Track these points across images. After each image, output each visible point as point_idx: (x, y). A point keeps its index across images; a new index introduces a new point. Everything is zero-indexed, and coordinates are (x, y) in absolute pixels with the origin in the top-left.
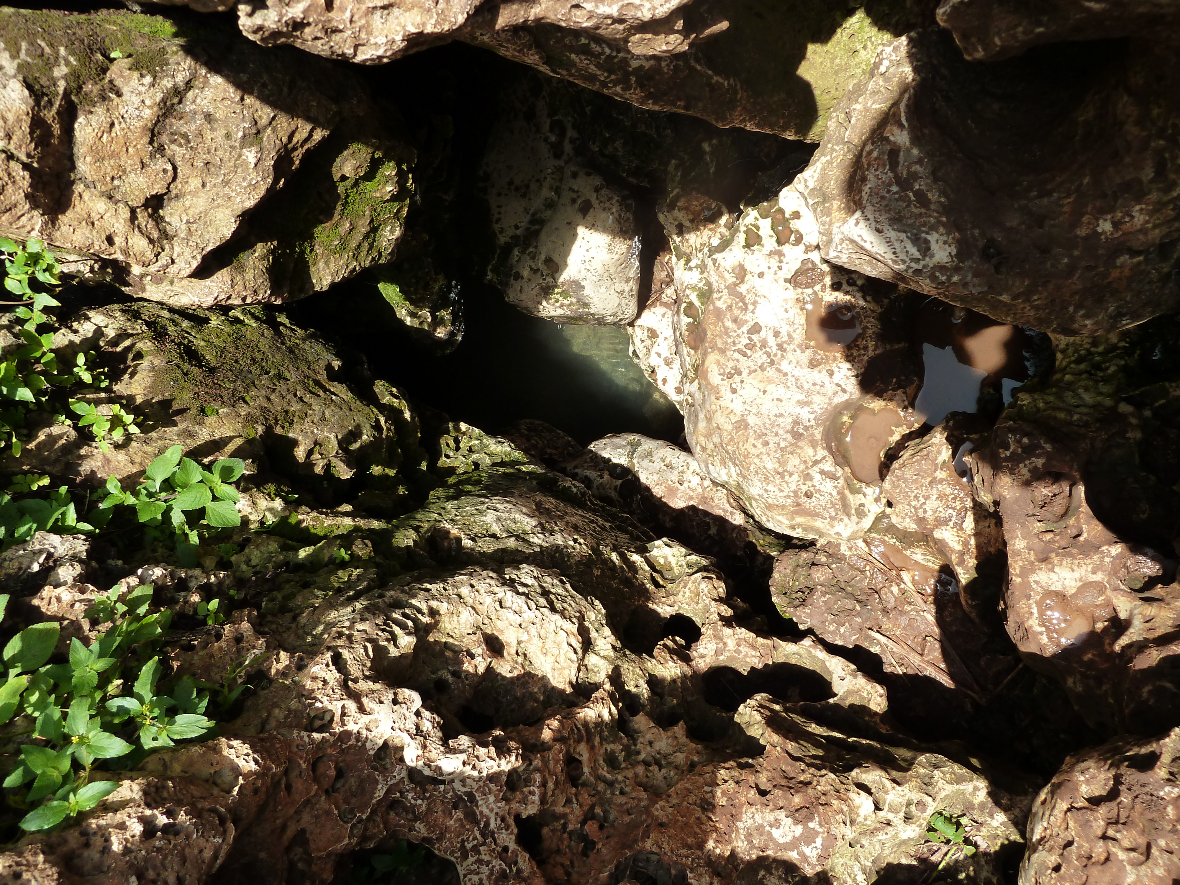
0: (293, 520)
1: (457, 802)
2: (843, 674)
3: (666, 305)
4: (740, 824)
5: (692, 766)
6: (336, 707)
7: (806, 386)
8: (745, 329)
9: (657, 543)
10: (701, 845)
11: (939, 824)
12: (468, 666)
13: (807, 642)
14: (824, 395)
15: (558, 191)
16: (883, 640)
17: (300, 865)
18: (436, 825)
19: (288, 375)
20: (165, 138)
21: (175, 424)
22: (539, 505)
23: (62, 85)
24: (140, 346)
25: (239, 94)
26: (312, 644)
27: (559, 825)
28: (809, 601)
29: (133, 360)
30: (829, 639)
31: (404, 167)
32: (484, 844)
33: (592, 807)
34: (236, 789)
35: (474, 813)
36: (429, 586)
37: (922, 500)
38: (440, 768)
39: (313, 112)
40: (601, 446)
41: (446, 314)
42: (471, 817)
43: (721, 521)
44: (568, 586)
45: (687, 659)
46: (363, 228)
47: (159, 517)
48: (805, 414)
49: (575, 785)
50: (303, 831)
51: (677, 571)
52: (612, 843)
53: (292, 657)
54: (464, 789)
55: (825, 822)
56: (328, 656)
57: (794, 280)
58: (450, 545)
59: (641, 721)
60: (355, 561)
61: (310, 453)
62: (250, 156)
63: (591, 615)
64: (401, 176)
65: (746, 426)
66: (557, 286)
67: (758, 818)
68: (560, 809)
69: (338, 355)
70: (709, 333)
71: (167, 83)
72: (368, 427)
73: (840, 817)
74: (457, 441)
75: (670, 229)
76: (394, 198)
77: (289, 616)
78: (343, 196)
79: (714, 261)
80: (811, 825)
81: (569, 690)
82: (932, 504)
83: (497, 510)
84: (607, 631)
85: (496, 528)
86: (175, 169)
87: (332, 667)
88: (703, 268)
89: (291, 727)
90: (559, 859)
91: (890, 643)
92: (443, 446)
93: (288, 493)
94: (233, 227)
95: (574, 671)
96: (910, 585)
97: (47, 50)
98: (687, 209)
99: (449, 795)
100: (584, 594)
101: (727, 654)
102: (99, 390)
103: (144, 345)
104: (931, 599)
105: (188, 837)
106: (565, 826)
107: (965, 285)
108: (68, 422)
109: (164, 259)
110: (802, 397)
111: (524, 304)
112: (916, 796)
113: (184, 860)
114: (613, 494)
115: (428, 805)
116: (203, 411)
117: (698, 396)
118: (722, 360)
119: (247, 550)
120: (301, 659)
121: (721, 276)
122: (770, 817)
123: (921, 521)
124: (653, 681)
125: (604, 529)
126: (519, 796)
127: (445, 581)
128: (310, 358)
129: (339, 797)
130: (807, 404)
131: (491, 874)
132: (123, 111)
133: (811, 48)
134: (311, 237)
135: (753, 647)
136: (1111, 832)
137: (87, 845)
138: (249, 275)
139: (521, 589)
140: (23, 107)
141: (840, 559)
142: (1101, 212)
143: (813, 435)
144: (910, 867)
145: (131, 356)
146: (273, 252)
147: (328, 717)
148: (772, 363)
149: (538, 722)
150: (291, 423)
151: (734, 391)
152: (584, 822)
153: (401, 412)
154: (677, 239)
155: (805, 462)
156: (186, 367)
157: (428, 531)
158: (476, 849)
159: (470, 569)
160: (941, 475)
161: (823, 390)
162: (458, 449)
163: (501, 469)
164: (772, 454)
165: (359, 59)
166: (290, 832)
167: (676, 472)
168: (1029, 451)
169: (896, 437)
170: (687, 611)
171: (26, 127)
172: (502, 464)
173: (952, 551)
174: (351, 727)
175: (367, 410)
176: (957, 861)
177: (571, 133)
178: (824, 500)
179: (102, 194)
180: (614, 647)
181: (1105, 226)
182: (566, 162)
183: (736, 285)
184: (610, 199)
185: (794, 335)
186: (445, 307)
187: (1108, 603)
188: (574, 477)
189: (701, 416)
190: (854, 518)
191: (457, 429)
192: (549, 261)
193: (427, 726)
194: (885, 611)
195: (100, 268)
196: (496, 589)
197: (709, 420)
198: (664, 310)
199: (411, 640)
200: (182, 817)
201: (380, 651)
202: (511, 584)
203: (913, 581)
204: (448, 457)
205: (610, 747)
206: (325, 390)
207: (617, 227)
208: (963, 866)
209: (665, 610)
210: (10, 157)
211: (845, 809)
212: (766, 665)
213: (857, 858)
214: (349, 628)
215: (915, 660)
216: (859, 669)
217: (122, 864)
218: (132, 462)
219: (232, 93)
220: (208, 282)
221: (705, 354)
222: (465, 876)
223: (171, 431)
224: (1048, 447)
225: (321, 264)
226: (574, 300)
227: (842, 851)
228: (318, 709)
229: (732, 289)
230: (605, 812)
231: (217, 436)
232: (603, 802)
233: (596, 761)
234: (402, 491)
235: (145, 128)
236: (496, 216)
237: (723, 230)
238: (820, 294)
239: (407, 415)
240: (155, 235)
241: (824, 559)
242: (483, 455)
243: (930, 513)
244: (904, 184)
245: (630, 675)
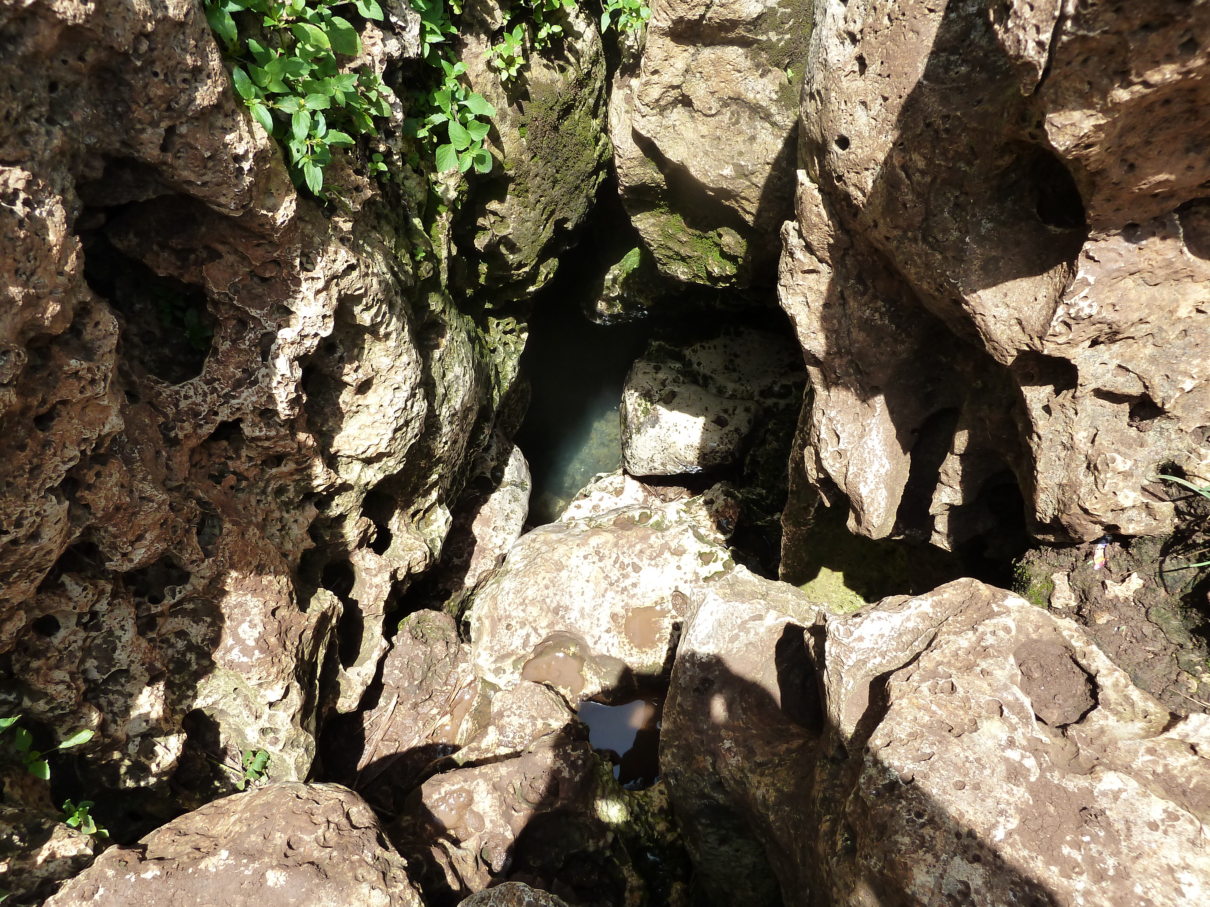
0: (441, 208)
1: (248, 372)
2: (363, 674)
3: (646, 500)
4: (249, 596)
5: (285, 555)
6: (318, 272)
7: (596, 613)
8: (636, 560)
9: (448, 512)
10: (233, 567)
11: (260, 758)
12: (348, 368)
13: (384, 643)
14: (591, 628)
15: (733, 397)
16: (391, 707)
17: (193, 257)
18: (228, 357)
19: (556, 188)
20: (734, 107)
21: (510, 105)
22: (470, 409)
23: (764, 38)
24: (571, 69)
25: (772, 161)
26: (358, 245)
27: (231, 453)
28: (417, 642)
29: (559, 65)
30: (387, 662)
31: (734, 280)
32: (219, 396)
33: (246, 479)
34: (265, 212)
35: (240, 386)
36: (406, 329)
37: (517, 712)
38: (277, 357)
39: (765, 214)
40: (518, 457)
41: (618, 308)
42: (238, 384)
43: (466, 567)
44: (413, 441)
45: (360, 546)
46: (684, 251)
47: (436, 104)
48: (573, 615)
49: (264, 462)
50: (220, 256)
51: (425, 531)
52: (222, 498)
53: (350, 232)
54: (260, 376)
55: (260, 663)
56: (354, 261)
57: (678, 594)
58: (433, 339)
59: (312, 511)
60: (417, 265)
61: (495, 213)
62: (728, 171)
63: (392, 462)
64: (727, 279)
65: (559, 570)
66: (652, 404)
67: (255, 611)
68: (244, 453)
69: (576, 226)
70: (629, 533)
71: (773, 109)
72: (520, 259)
73: (264, 674)
74: (511, 331)
75: (709, 494)
76: (709, 274)
77: (375, 223)
78: (707, 235)
79: (686, 530)
80: (257, 652)
81: (332, 450)
82: (515, 721)
83: (464, 375)
84: (380, 476)
85: (450, 376)
86: (713, 116)
87: (345, 265)
88: (680, 522)
89: (302, 241)
90: (205, 456)
91: (389, 713)
92: (506, 320)
93: (461, 200)
94: (674, 159)
95: (348, 453)
96: (440, 723)
97: (787, 26)
98: (726, 505)
99: (253, 365)
100: (408, 455)
101: (367, 578)
102: (533, 41)
103: (571, 73)
104: (430, 742)
105: (236, 186)
106: (231, 458)
107: (685, 672)
108: (505, 23)
109: (645, 110)
110: (587, 611)
111: (633, 376)
112: (282, 736)
113: (218, 185)
114: (478, 471)
115: (245, 350)
116: (523, 126)
117: (577, 531)
118: (609, 545)
119: (415, 175)
120: (349, 240)
121: (675, 537)
122: (257, 620)
123: (500, 714)
124: (342, 518)
125: (454, 466)
126: (257, 419)
127: (411, 342)
128: (572, 204)
129: (248, 282)
130: (582, 615)
131: (196, 405)
132: (750, 78)
133: (840, 574)
134: (672, 212)
135: (376, 599)
136: (332, 826)
137: (226, 116)
138: (639, 171)
139: (409, 403)
140: (744, 15)
141: (454, 663)
142: (736, 741)
143: (558, 623)
144: (218, 742)
145: (561, 63)
146: (658, 186)
147: (309, 267)
148: (611, 584)
149: (310, 428)
150: (518, 196)
151: (585, 557)
152: (234, 473)
153: (533, 283)
154: (701, 501)
155: (535, 621)
156: (557, 108)
157: (443, 320)
158: (214, 390)
159: (421, 361)
160: (540, 723)
161: (594, 626)
162: (505, 333)
163: (493, 373)
164: (539, 593)
165: (779, 287)
166: (221, 248)
167: (503, 523)
168: (573, 765)
169: (562, 691)
170: (395, 543)
171: (730, 16)
172: (497, 373)
173: (480, 742)
174: (304, 286)
175: (533, 255)
176: (228, 778)
177: (782, 403)
178: (506, 640)
179: (689, 66)
180: (368, 484)
181: (727, 744)
182: (757, 402)
183: (669, 549)
184: (731, 443)
185: (635, 599)
186: (624, 308)
187: (470, 835)
188: (491, 437)
189: (561, 535)
190: (493, 666)
191: (522, 331)
192: (673, 394)
193: (308, 343)
194: (415, 706)
195: (633, 53)
196: (408, 383)
197: (560, 541)
198: (641, 499)
199: (368, 323)
200: (248, 180)
201: (358, 299)
202: (413, 395)
203: (444, 726)
204: (498, 325)
205: (291, 488)
206: (547, 220)
207: (707, 451)
208: (226, 784)
209: (394, 524)
210: (708, 7)
211: (271, 678)
212: (361, 611)
213: (225, 696)
214: (373, 273)
215: (378, 736)
216: (368, 687)
217: (217, 144)
218: (477, 76)
219: (772, 156)
220: (631, 140)
221: (612, 532)
222: (192, 384)
223: (504, 103)
224: (577, 779)
225: (652, 221)
226: (642, 420)
227: (231, 682)
228: (316, 259)
229: (665, 547)
230: (243, 490)
231: (503, 139)
232: (251, 486)
233: (280, 478)
234: (469, 292)
235: (740, 94)
236: (707, 345)
237: (712, 537)
238: (669, 615)
239: (532, 289)
240: (662, 103)
241: (452, 650)
242: (503, 355)
243: (508, 720)
244: (743, 627)
245: (346, 499)
